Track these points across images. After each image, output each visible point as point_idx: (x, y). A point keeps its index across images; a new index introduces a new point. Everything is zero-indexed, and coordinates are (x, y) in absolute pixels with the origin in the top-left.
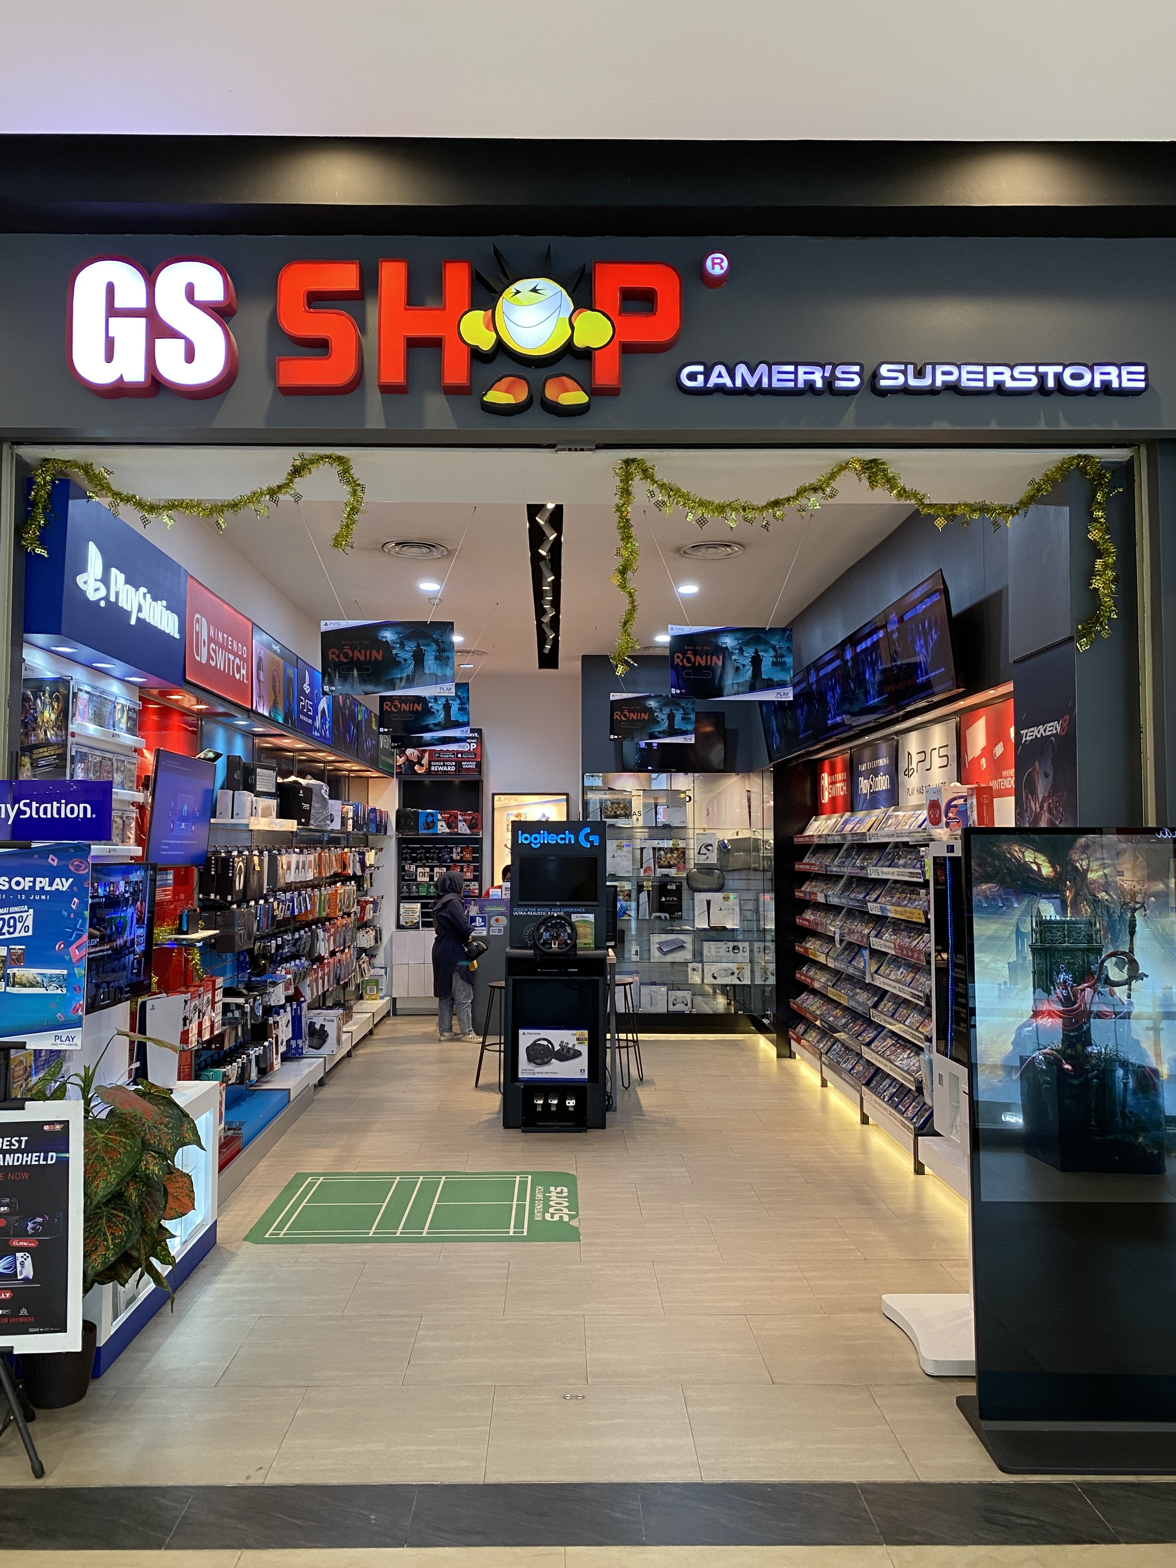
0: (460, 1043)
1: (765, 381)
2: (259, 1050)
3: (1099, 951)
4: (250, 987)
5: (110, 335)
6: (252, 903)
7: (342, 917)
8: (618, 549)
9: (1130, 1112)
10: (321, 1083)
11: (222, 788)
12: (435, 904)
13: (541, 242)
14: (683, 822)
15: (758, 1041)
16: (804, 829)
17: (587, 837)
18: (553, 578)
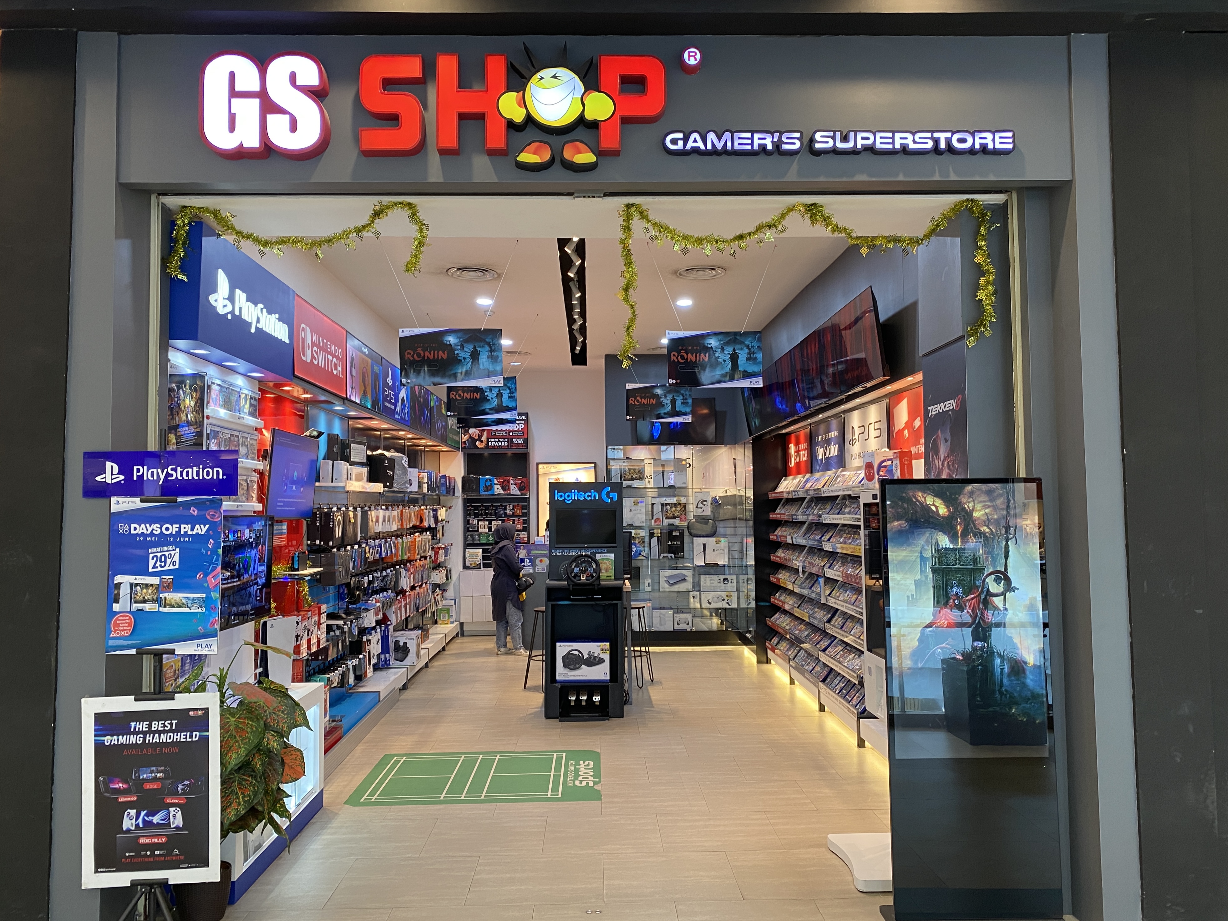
0: (513, 656)
1: (729, 144)
2: (355, 662)
3: (982, 570)
4: (348, 612)
5: (232, 112)
6: (349, 548)
7: (420, 560)
8: (622, 272)
9: (1006, 691)
10: (405, 687)
11: (324, 459)
12: (493, 548)
13: (560, 40)
14: (684, 483)
15: (743, 653)
16: (776, 487)
17: (608, 494)
18: (579, 294)
